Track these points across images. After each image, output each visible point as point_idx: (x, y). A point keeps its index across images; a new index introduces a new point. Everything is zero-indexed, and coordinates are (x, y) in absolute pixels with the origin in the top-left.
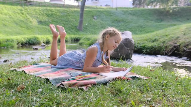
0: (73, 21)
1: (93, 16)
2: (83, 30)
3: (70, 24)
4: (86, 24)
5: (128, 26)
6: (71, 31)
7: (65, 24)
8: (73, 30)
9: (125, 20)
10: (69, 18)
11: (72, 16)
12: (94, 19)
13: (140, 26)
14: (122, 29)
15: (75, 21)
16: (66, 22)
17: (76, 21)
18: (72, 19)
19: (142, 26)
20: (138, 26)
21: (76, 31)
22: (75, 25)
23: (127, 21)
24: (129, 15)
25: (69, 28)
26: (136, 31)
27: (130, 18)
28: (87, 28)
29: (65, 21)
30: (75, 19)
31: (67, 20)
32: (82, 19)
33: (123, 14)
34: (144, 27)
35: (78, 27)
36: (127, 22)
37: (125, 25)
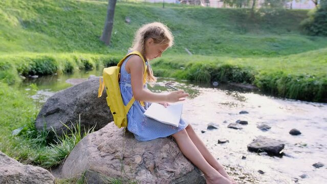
0: (88, 24)
1: (124, 17)
2: (110, 44)
3: (86, 31)
4: (115, 33)
5: (189, 39)
6: (91, 46)
7: (75, 30)
8: (94, 44)
9: (183, 28)
10: (81, 18)
11: (85, 14)
12: (126, 22)
13: (213, 40)
14: (181, 43)
15: (92, 25)
16: (78, 27)
17: (94, 25)
18: (86, 19)
19: (216, 40)
20: (209, 40)
21: (100, 47)
22: (95, 34)
23: (187, 29)
24: (186, 17)
25: (84, 39)
26: (208, 49)
27: (190, 23)
28: (118, 41)
29: (75, 24)
30: (91, 20)
31: (78, 22)
32: (112, 22)
33: (178, 17)
34: (219, 41)
35: (101, 37)
36: (187, 31)
37: (185, 37)
